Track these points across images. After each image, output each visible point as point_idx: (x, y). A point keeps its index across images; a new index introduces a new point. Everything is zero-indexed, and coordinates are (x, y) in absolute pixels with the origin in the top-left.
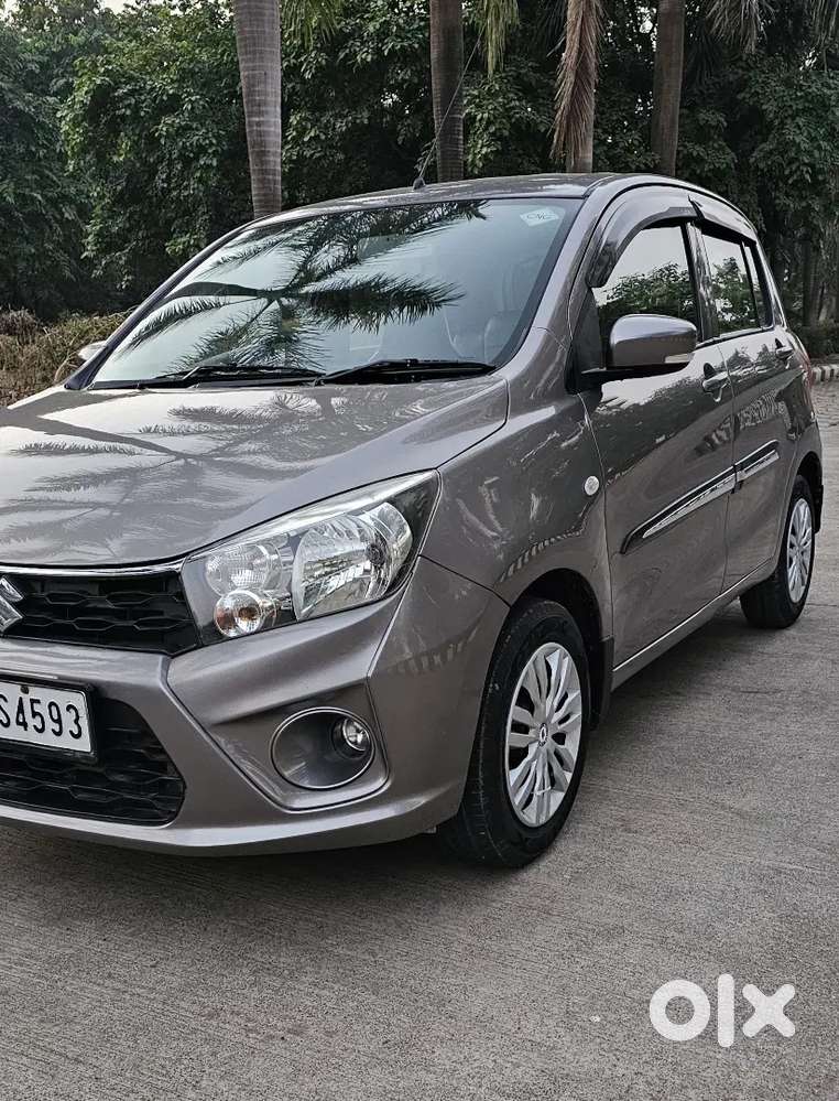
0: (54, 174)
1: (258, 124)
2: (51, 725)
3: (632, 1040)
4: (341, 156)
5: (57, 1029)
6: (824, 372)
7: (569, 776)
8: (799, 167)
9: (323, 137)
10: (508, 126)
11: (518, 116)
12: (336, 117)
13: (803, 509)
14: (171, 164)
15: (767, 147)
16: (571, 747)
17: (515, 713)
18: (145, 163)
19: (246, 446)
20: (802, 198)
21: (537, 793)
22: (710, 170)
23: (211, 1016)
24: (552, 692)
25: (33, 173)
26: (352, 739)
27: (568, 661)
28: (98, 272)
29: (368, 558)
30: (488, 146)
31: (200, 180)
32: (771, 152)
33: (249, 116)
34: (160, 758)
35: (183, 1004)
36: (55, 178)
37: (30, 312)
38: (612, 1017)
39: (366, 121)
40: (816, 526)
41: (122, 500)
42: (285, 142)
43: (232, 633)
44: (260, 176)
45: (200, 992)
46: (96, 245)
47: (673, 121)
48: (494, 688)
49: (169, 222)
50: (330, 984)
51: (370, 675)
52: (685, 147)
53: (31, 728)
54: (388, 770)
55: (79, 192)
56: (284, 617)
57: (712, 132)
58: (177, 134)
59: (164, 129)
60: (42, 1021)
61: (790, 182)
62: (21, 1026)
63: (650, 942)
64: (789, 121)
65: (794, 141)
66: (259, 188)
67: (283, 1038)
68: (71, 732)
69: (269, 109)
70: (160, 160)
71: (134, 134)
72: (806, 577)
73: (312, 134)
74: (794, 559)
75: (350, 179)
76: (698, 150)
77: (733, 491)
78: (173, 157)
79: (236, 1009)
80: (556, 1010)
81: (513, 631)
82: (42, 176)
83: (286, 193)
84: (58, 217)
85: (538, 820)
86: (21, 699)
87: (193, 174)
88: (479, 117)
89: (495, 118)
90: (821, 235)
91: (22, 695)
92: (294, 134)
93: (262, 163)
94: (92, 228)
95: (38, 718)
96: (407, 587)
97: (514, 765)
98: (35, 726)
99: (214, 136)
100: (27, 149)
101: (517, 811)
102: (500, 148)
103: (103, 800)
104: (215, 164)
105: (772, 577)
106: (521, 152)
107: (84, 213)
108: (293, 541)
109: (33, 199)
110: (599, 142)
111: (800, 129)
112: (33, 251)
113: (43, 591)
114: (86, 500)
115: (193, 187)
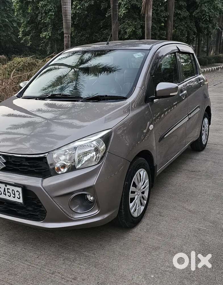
0: (12, 14)
1: (65, 8)
2: (12, 195)
3: (162, 283)
4: (86, 12)
5: (13, 277)
6: (212, 69)
7: (145, 202)
8: (205, 16)
9: (82, 8)
10: (130, 6)
11: (132, 3)
12: (85, 2)
13: (206, 120)
14: (42, 14)
15: (197, 11)
16: (146, 195)
17: (132, 189)
18: (35, 13)
19: (63, 117)
20: (207, 24)
21: (137, 208)
22: (182, 17)
23: (52, 274)
24: (141, 181)
25: (6, 14)
26: (90, 199)
27: (145, 172)
28: (22, 41)
29: (94, 151)
30: (125, 11)
31: (50, 18)
32: (198, 12)
33: (63, 6)
34: (40, 204)
35: (45, 270)
36: (11, 15)
37: (5, 56)
38: (156, 276)
39: (93, 4)
40: (209, 123)
41: (31, 133)
42: (72, 9)
43: (60, 173)
44: (66, 21)
45: (50, 266)
46: (22, 34)
47: (173, 4)
48: (126, 183)
49: (41, 28)
50: (83, 264)
51: (95, 184)
52: (176, 11)
53: (7, 195)
54: (99, 207)
55: (18, 19)
56: (72, 168)
57: (183, 7)
58: (44, 6)
59: (40, 5)
60: (9, 275)
61: (203, 20)
62: (4, 276)
63: (166, 252)
64: (203, 4)
65: (204, 10)
66: (65, 24)
67: (71, 281)
68: (17, 197)
69: (68, 4)
70: (39, 13)
71: (33, 6)
72: (207, 137)
73: (79, 7)
74: (204, 133)
75: (89, 18)
76: (179, 12)
77: (188, 120)
78: (43, 12)
79: (59, 271)
80: (142, 273)
81: (131, 168)
82: (8, 15)
83: (72, 22)
84: (12, 25)
85: (137, 216)
86: (5, 188)
87: (48, 16)
88: (122, 3)
89: (127, 3)
90: (211, 34)
91: (5, 187)
92: (74, 6)
93: (66, 18)
94: (21, 30)
95: (9, 193)
96: (104, 160)
97: (131, 202)
98: (8, 195)
99: (53, 7)
100: (4, 8)
101: (132, 214)
102: (128, 11)
103: (25, 214)
104: (53, 14)
105: (198, 139)
106: (133, 12)
107: (19, 24)
108: (75, 148)
109: (6, 21)
110: (153, 10)
111: (206, 6)
112: (5, 34)
113: (11, 159)
114: (21, 133)
115: (48, 20)
